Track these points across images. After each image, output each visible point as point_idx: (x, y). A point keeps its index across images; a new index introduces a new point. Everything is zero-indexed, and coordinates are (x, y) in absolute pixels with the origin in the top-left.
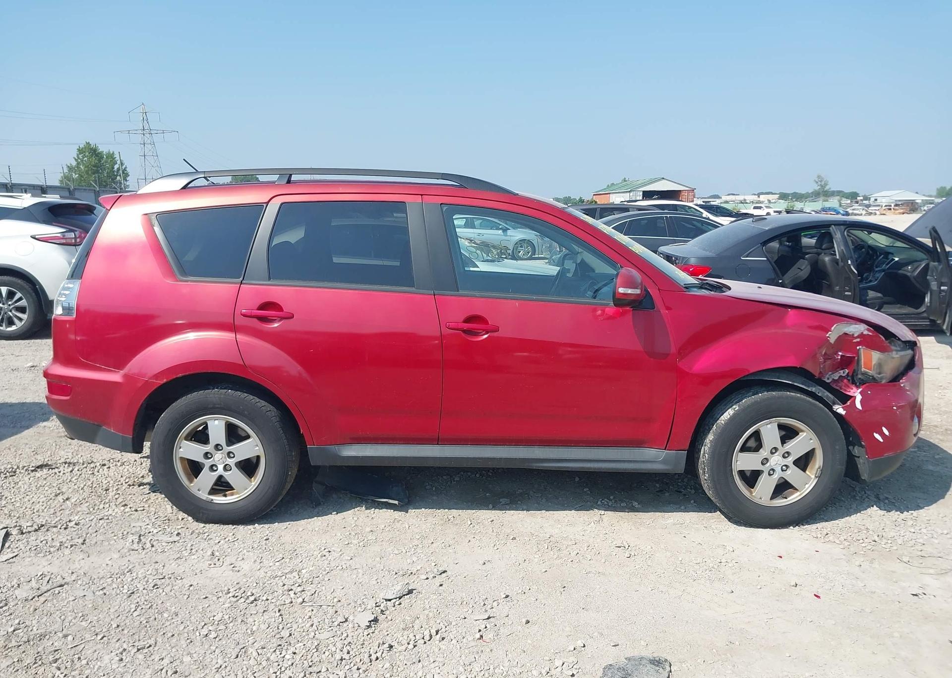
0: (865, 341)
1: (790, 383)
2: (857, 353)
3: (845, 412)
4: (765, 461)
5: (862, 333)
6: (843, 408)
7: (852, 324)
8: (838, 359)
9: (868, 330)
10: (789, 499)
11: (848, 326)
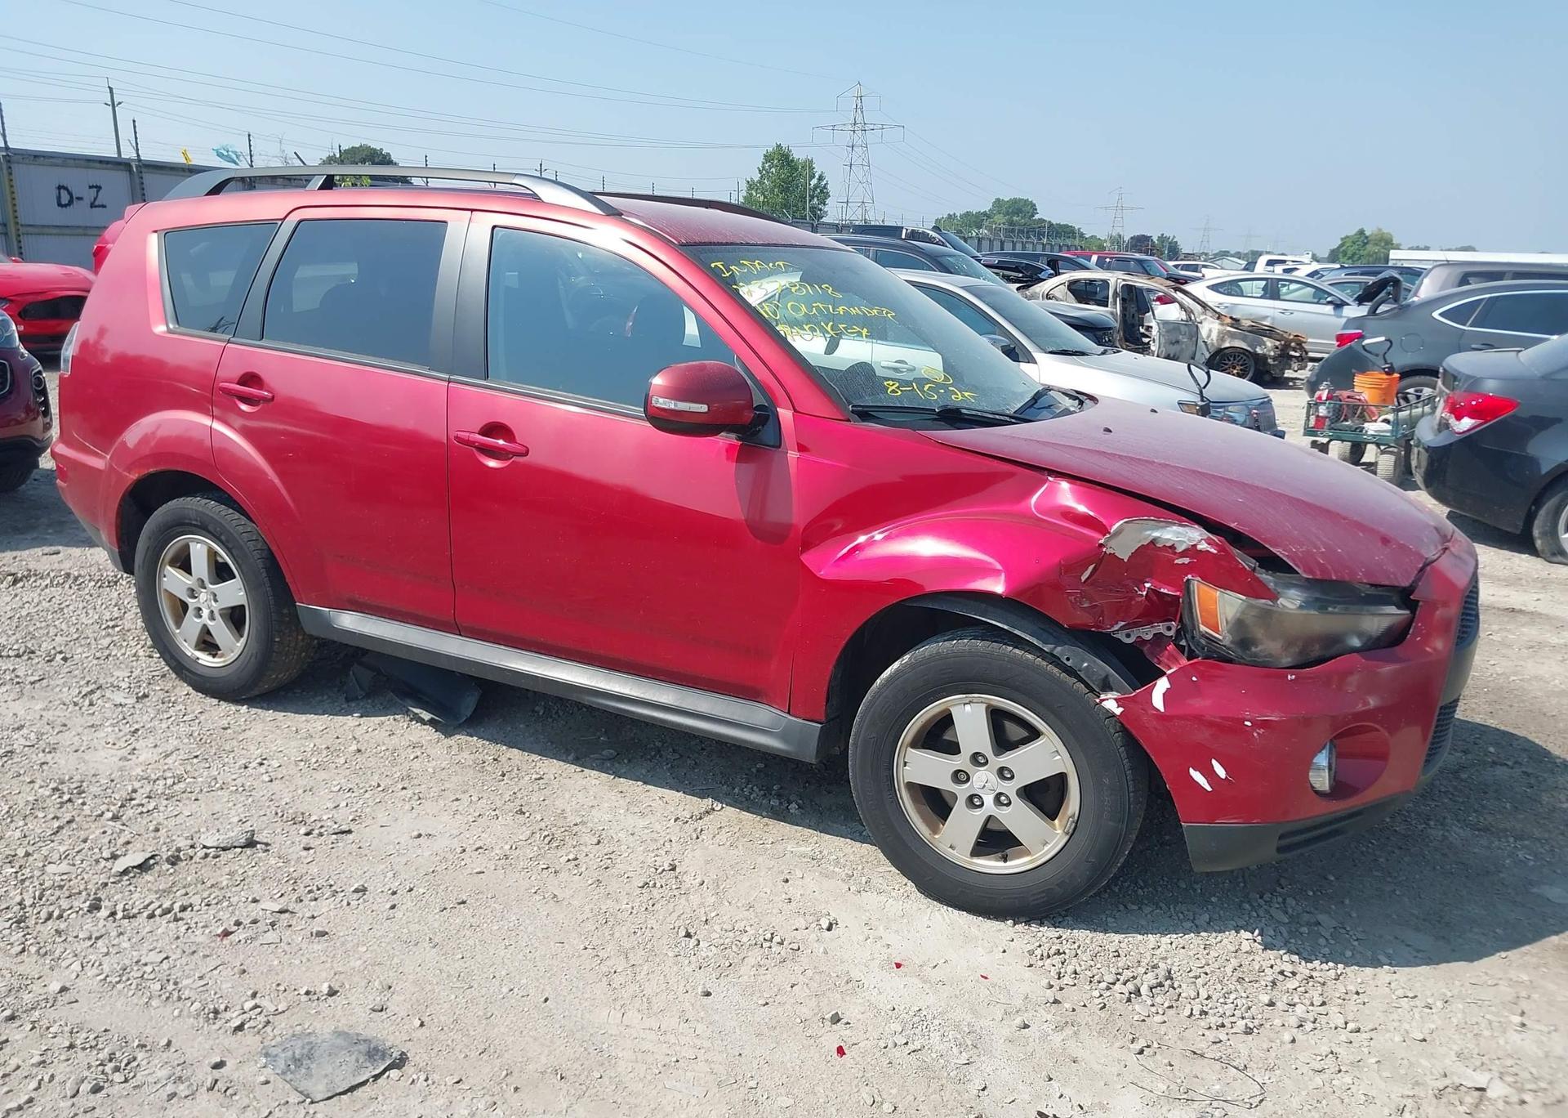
0: (1199, 562)
1: (1006, 627)
2: (1187, 588)
3: (1121, 710)
4: (959, 777)
5: (1195, 546)
6: (1117, 700)
7: (1174, 524)
8: (1142, 595)
9: (1209, 542)
10: (1009, 863)
11: (1162, 527)
